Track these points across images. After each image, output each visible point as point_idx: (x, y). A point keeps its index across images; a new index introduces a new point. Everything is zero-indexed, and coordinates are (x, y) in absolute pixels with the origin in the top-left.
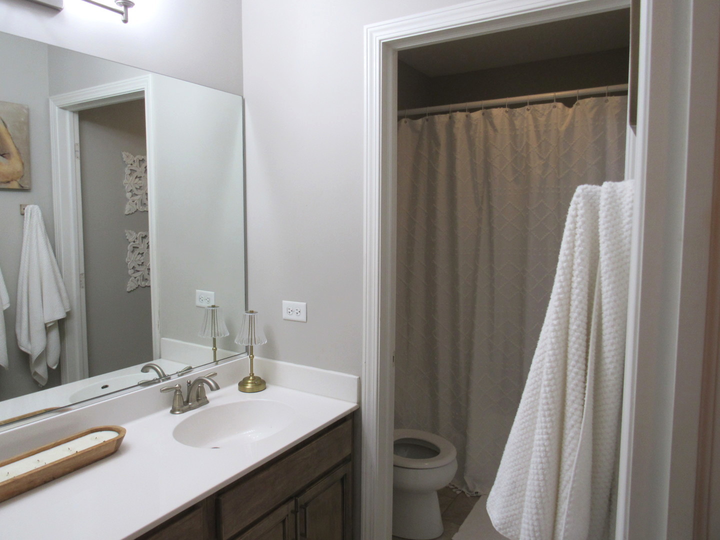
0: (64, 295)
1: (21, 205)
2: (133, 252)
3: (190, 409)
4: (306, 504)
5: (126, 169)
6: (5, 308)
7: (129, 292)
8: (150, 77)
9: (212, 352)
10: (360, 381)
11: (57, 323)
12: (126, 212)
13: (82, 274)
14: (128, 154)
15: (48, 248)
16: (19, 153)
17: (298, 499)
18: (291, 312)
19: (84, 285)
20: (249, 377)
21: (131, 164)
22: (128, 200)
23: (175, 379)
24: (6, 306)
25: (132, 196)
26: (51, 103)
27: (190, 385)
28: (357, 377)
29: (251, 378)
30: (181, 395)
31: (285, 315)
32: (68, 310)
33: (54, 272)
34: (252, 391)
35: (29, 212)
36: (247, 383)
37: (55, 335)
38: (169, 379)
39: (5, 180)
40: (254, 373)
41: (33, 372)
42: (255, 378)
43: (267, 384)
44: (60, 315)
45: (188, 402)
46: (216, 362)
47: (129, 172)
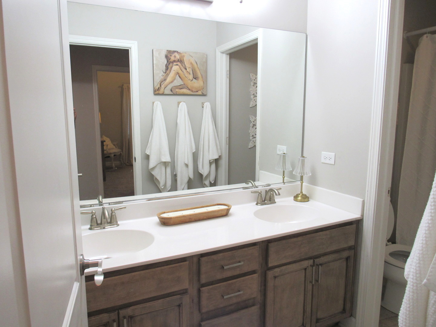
0: (219, 147)
1: (202, 103)
2: (253, 127)
3: (265, 204)
4: (321, 265)
5: (252, 82)
6: (193, 151)
7: (250, 148)
8: (261, 30)
9: (282, 179)
10: (363, 202)
11: (215, 161)
12: (251, 106)
13: (227, 137)
14: (253, 74)
15: (212, 124)
16: (202, 77)
17: (316, 260)
18: (326, 159)
19: (228, 143)
20: (300, 194)
21: (254, 80)
22: (252, 99)
23: (260, 188)
24: (194, 151)
25: (254, 97)
26: (217, 51)
27: (267, 192)
28: (362, 200)
29: (301, 194)
30: (261, 196)
31: (323, 160)
32: (220, 155)
33: (215, 135)
34: (301, 201)
35: (206, 106)
36: (299, 197)
37: (213, 166)
38: (258, 187)
39: (196, 90)
40: (303, 191)
41: (204, 183)
42: (303, 194)
43: (309, 199)
44: (216, 157)
45: (265, 200)
46: (284, 183)
47: (253, 84)
